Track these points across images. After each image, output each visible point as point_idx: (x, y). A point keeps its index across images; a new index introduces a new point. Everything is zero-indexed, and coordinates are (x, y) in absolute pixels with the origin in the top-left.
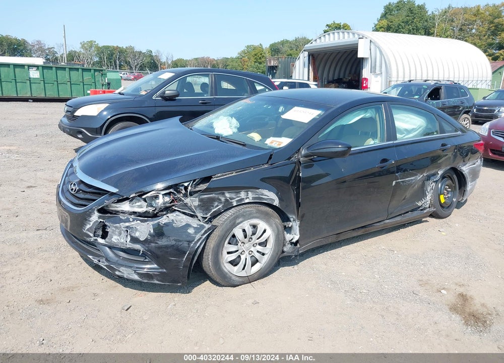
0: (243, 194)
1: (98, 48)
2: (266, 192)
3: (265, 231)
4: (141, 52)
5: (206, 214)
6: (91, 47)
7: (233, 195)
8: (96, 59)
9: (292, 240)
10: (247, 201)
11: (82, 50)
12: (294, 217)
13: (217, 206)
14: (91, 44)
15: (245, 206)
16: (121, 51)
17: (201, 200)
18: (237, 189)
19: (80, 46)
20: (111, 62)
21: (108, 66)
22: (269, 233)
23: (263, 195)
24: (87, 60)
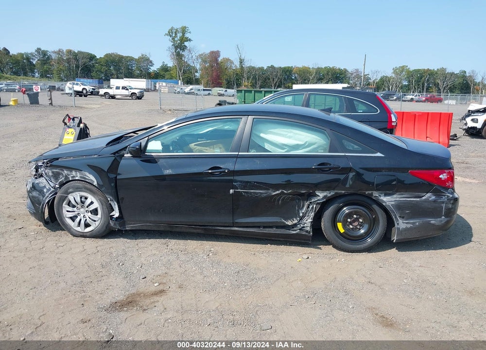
0: (74, 173)
1: (409, 72)
2: (87, 174)
3: (92, 203)
4: (453, 73)
5: (57, 182)
6: (402, 71)
7: (69, 173)
8: (405, 83)
9: (114, 215)
10: (77, 178)
11: (393, 75)
12: (111, 198)
13: (62, 178)
14: (403, 68)
15: (77, 182)
16: (431, 73)
17: (53, 172)
18: (70, 169)
19: (392, 71)
20: (418, 85)
21: (415, 89)
22: (96, 205)
23: (86, 176)
24: (396, 83)
